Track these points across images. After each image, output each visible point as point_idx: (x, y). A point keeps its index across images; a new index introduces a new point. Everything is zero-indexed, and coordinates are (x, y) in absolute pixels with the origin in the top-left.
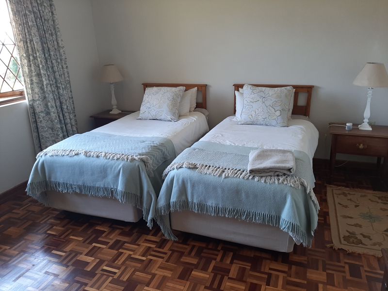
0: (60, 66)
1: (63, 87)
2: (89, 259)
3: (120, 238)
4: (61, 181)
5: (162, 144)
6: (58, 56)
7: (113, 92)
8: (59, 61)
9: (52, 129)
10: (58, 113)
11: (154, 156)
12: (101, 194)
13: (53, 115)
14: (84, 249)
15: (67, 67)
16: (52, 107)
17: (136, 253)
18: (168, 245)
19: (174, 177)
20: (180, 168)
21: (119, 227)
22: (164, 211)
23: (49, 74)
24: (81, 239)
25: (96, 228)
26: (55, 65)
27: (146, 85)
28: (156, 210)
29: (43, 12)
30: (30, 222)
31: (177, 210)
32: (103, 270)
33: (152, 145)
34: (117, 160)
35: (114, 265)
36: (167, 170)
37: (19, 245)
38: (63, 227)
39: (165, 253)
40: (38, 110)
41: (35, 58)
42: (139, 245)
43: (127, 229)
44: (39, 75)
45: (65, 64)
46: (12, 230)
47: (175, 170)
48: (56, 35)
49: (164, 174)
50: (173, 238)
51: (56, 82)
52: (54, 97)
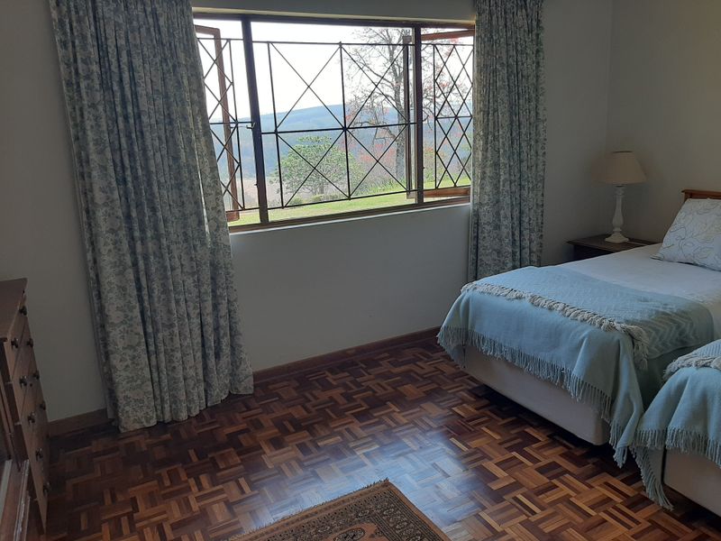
0: (533, 152)
1: (531, 186)
2: (500, 473)
3: (561, 461)
4: (488, 336)
5: (683, 312)
6: (533, 135)
7: (619, 202)
8: (533, 143)
9: (499, 253)
10: (512, 227)
11: (657, 331)
12: (543, 373)
13: (505, 231)
14: (497, 454)
15: (544, 153)
16: (506, 217)
17: (582, 498)
18: (648, 511)
19: (686, 381)
20: (704, 366)
21: (565, 442)
22: (653, 440)
23: (512, 164)
24: (498, 437)
25: (526, 430)
26: (525, 149)
27: (691, 194)
28: (637, 435)
29: (523, 64)
30: (435, 386)
31: (679, 449)
32: (516, 499)
33: (661, 310)
34: (582, 321)
35: (536, 498)
36: (674, 365)
37: (411, 411)
38: (477, 409)
39: (638, 523)
40: (483, 220)
41: (495, 138)
42: (591, 487)
43: (578, 452)
44: (496, 165)
45: (543, 148)
46: (409, 389)
47: (693, 369)
48: (537, 100)
49: (668, 371)
50: (661, 502)
51: (520, 178)
52: (512, 202)
